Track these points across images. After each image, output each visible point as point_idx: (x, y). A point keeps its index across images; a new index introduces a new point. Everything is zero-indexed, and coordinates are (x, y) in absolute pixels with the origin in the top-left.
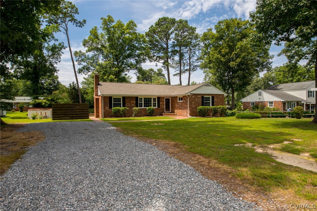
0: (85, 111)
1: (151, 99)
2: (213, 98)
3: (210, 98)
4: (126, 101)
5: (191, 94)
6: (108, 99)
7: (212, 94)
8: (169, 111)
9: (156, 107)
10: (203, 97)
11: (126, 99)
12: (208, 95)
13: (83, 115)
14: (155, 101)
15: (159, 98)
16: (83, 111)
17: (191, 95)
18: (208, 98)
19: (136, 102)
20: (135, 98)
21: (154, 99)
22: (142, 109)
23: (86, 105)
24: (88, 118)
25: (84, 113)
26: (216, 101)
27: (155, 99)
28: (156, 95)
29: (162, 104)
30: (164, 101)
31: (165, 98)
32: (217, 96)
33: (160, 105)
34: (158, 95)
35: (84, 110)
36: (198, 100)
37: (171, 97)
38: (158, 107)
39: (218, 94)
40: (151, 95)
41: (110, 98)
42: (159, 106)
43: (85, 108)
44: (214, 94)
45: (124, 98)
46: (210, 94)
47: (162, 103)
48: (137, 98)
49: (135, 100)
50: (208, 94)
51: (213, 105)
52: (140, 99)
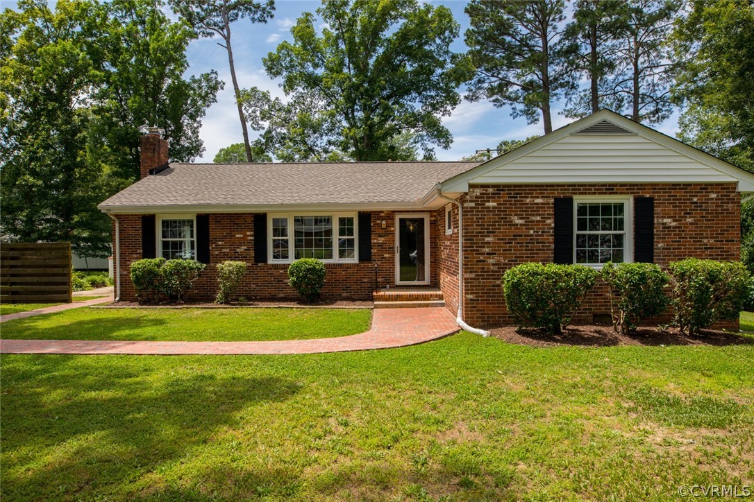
0: (56, 271)
1: (328, 220)
2: (645, 208)
3: (620, 208)
4: (214, 231)
5: (472, 186)
6: (139, 225)
7: (642, 186)
8: (424, 280)
9: (354, 259)
10: (562, 206)
11: (212, 226)
12: (610, 188)
13: (47, 288)
14: (351, 232)
15: (365, 217)
16: (49, 271)
17: (478, 192)
18: (606, 209)
19: (255, 235)
20: (250, 220)
21: (342, 221)
22: (285, 267)
23: (60, 249)
24: (68, 300)
25: (50, 279)
26: (665, 226)
27: (350, 220)
28: (354, 204)
29: (380, 245)
30: (393, 233)
31: (398, 217)
32: (679, 194)
33: (374, 251)
34: (362, 203)
35: (56, 267)
36: (528, 225)
37: (430, 212)
38: (360, 260)
39: (686, 186)
40: (328, 204)
41: (148, 221)
42: (365, 256)
43: (57, 262)
44: (654, 186)
45: (204, 220)
46: (623, 185)
47: (381, 240)
48: (259, 220)
49: (252, 226)
50: (604, 185)
51: (644, 252)
52: (275, 221)
